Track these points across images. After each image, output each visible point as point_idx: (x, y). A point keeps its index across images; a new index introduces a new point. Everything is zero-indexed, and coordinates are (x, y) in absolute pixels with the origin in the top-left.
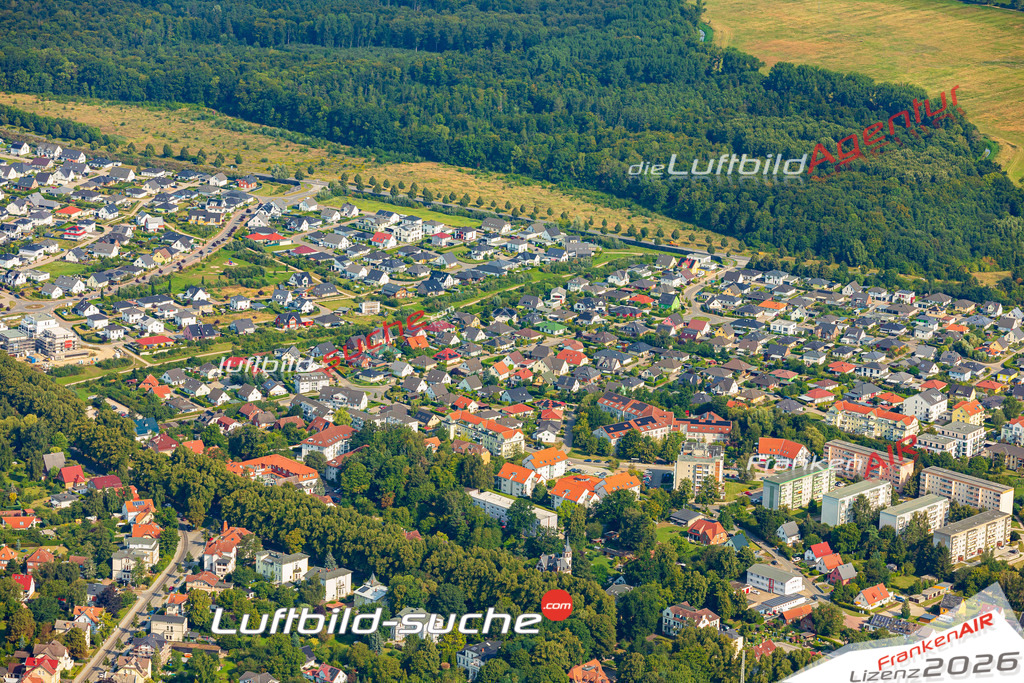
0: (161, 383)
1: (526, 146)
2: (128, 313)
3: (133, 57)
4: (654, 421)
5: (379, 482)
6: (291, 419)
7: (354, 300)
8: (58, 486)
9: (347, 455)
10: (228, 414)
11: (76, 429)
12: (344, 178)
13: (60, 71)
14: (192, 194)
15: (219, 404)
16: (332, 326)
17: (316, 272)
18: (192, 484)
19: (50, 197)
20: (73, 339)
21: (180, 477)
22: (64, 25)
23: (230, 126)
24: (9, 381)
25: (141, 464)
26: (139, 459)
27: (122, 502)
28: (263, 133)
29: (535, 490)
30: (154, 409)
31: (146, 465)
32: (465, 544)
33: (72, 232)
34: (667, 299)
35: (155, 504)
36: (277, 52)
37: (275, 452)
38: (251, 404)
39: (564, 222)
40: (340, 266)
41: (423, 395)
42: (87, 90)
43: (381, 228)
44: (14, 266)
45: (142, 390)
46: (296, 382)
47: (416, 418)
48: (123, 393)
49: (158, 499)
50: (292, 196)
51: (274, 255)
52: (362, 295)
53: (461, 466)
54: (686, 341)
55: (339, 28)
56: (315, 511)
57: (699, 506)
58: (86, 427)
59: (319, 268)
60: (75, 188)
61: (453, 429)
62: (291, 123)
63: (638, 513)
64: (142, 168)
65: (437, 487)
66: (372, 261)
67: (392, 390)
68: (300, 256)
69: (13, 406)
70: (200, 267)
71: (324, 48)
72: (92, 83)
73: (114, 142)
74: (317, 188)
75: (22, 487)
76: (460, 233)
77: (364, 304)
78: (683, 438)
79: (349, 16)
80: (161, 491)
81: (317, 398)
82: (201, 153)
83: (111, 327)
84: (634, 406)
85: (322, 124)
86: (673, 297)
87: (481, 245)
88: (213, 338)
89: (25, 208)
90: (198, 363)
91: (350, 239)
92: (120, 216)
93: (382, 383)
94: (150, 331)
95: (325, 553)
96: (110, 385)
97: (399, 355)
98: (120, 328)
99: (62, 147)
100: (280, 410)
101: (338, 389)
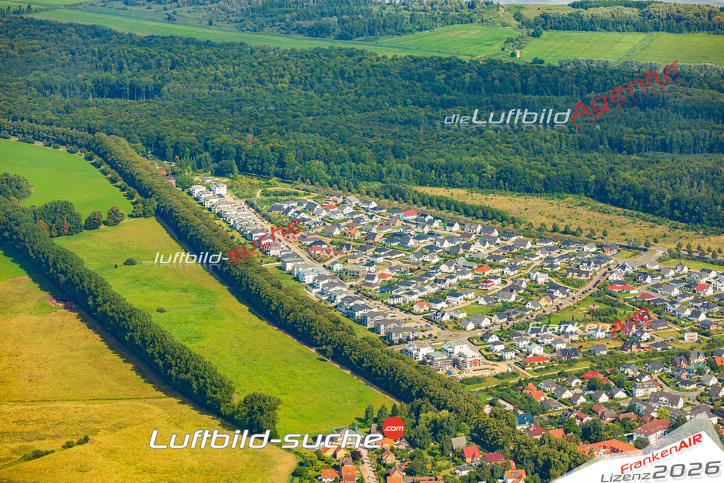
0: (539, 389)
2: (518, 340)
3: (535, 162)
6: (627, 415)
7: (680, 332)
8: (461, 460)
10: (583, 411)
11: (475, 420)
12: (680, 246)
13: (484, 172)
14: (570, 257)
15: (578, 404)
16: (662, 349)
17: (654, 312)
18: (552, 459)
19: (471, 260)
20: (479, 358)
21: (545, 454)
22: (489, 141)
23: (601, 210)
24: (431, 387)
25: (518, 445)
26: (517, 442)
27: (504, 472)
28: (624, 215)
30: (531, 407)
31: (521, 446)
33: (485, 284)
35: (527, 474)
36: (638, 158)
37: (614, 438)
38: (600, 404)
40: (672, 308)
41: (723, 398)
42: (502, 186)
43: (703, 281)
44: (442, 308)
45: (524, 394)
46: (633, 389)
47: (717, 415)
48: (511, 396)
49: (529, 470)
50: (642, 259)
51: (625, 300)
52: (686, 328)
55: (683, 140)
58: (482, 419)
59: (653, 310)
60: (489, 254)
62: (645, 207)
64: (537, 240)
66: (694, 304)
67: (701, 395)
68: (644, 301)
69: (433, 404)
70: (572, 309)
71: (672, 155)
72: (507, 181)
73: (519, 222)
74: (660, 253)
75: (436, 460)
77: (686, 334)
79: (690, 132)
80: (531, 464)
81: (648, 400)
82: (579, 229)
83: (506, 350)
85: (666, 208)
88: (577, 358)
89: (453, 268)
90: (566, 375)
91: (680, 289)
92: (519, 273)
93: (695, 390)
94: (533, 353)
96: (503, 390)
97: (709, 371)
98: (512, 350)
99: (482, 225)
100: (620, 408)
101: (663, 394)
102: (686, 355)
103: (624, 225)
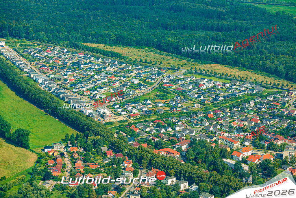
0: (136, 127)
1: (245, 59)
2: (127, 107)
3: (132, 33)
4: (278, 139)
5: (197, 156)
6: (173, 138)
7: (193, 104)
8: (105, 156)
9: (188, 148)
10: (155, 136)
11: (111, 140)
12: (192, 68)
13: (111, 37)
14: (147, 73)
15: (153, 133)
16: (186, 111)
17: (182, 96)
18: (143, 156)
19: (107, 73)
20: (111, 114)
21: (140, 154)
22: (113, 24)
23: (159, 53)
24: (92, 126)
25: (129, 150)
26: (128, 149)
27: (123, 161)
28: (169, 55)
29: (242, 159)
30: (134, 134)
31: (130, 150)
32: (221, 174)
33: (113, 84)
34: (284, 104)
35: (133, 162)
36: (174, 32)
37: (168, 147)
38: (161, 133)
39: (255, 81)
40: (189, 94)
41: (211, 131)
42: (119, 43)
43: (202, 83)
44: (96, 93)
45: (131, 129)
46: (175, 127)
47: (209, 138)
48: (125, 130)
49: (133, 161)
50: (176, 74)
51: (170, 90)
52: (195, 102)
53: (221, 152)
54: (289, 116)
55: (192, 25)
56: (178, 164)
57: (290, 164)
58: (114, 139)
59: (183, 94)
60: (114, 71)
61: (219, 141)
62: (177, 52)
63: (272, 166)
64: (133, 65)
65: (214, 158)
66: (198, 92)
67: (202, 130)
68: (178, 91)
69: (93, 133)
70: (149, 94)
71: (187, 31)
72: (121, 41)
73: (126, 58)
74: (184, 71)
75: (95, 156)
76: (225, 84)
77: (195, 105)
78: (287, 144)
79: (195, 22)
80: (134, 158)
81: (181, 132)
82: (151, 61)
83: (122, 111)
84: (272, 135)
86: (286, 103)
87: (230, 88)
88: (152, 114)
89: (99, 77)
90: (147, 121)
91: (192, 86)
92: (127, 79)
93: (200, 127)
94: (134, 112)
95: (181, 176)
96: (122, 127)
97: (205, 120)
98: (125, 111)
99: (111, 59)
100: (170, 135)
101: (187, 129)
102: (196, 113)
103: (169, 59)
